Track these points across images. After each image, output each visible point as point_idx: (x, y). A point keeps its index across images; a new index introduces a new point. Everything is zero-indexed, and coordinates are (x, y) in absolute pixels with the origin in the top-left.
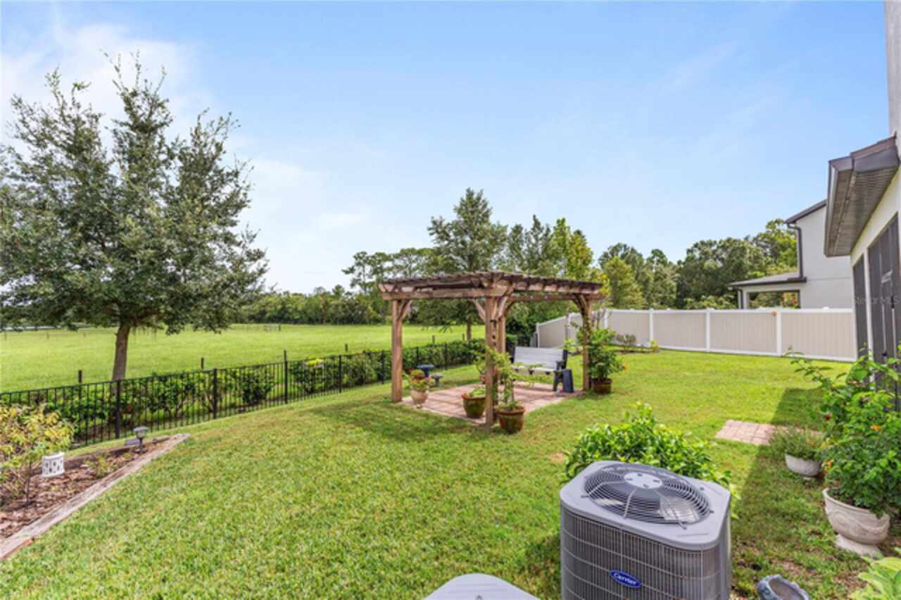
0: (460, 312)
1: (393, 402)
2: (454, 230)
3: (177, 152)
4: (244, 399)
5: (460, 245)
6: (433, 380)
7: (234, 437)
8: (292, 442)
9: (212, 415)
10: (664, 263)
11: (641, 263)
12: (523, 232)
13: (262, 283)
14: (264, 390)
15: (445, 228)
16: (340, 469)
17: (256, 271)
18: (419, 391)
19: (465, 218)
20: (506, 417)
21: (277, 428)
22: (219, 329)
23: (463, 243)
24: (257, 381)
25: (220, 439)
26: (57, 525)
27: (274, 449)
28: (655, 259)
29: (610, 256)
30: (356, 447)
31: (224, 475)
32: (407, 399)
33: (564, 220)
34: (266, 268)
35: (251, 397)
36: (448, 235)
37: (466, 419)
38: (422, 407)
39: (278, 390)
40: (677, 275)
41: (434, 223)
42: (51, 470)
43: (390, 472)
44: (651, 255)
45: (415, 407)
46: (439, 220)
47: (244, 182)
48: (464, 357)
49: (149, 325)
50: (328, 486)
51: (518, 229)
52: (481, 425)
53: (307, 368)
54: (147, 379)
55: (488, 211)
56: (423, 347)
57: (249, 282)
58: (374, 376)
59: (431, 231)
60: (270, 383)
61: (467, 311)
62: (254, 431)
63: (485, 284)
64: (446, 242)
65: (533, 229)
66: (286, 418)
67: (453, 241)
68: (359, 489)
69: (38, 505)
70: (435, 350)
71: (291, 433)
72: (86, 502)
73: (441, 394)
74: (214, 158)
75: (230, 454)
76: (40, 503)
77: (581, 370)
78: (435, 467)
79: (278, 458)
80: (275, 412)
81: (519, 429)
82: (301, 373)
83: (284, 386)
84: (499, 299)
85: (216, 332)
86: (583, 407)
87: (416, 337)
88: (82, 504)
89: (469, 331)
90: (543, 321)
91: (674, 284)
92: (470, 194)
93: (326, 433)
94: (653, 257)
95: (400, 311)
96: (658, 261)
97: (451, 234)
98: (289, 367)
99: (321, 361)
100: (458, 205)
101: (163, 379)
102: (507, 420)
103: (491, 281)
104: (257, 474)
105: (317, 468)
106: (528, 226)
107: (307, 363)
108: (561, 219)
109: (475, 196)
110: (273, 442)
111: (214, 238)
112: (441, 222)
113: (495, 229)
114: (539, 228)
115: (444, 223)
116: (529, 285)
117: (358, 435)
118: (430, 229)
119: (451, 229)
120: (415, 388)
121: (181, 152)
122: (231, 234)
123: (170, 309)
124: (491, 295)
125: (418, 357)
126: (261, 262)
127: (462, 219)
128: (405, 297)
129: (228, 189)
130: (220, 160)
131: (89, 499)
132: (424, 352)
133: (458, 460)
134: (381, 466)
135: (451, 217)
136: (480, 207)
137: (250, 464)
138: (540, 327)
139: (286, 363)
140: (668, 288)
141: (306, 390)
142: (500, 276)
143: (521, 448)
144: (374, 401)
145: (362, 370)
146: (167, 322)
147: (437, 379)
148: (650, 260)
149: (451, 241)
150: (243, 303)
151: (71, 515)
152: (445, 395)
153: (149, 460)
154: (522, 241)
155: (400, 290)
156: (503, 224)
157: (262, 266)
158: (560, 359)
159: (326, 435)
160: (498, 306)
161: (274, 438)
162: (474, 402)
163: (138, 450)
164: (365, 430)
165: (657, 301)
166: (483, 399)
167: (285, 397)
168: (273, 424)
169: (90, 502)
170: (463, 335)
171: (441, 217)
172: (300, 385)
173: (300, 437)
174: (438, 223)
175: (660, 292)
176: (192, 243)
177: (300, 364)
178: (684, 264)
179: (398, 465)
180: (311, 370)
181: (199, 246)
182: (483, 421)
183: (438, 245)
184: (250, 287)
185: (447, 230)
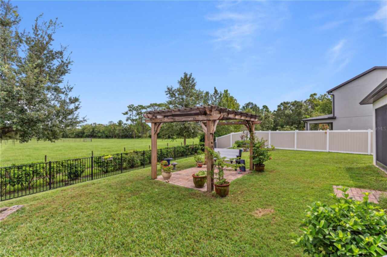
0: (181, 132)
1: (152, 179)
2: (178, 92)
3: (24, 39)
4: (68, 177)
5: (181, 100)
6: (173, 166)
7: (53, 206)
8: (91, 209)
9: (48, 187)
10: (268, 111)
11: (259, 111)
12: (210, 95)
13: (78, 114)
14: (79, 172)
15: (174, 91)
16: (123, 230)
17: (74, 108)
18: (167, 173)
19: (183, 86)
20: (220, 188)
21: (83, 198)
22: (54, 140)
23: (182, 99)
24: (76, 168)
25: (43, 208)
27: (79, 215)
28: (264, 110)
29: (245, 108)
30: (133, 211)
31: (38, 239)
32: (160, 178)
33: (227, 91)
34: (80, 106)
35: (72, 176)
36: (175, 95)
37: (196, 189)
38: (169, 182)
39: (88, 171)
40: (274, 117)
41: (168, 89)
43: (158, 231)
44: (262, 108)
45: (164, 181)
46: (171, 87)
47: (67, 60)
48: (183, 153)
49: (10, 137)
50: (115, 245)
51: (207, 93)
52: (204, 192)
53: (104, 160)
54: (10, 168)
55: (195, 84)
56: (164, 149)
57: (69, 114)
58: (139, 164)
59: (167, 93)
60: (83, 168)
61: (184, 132)
62: (68, 201)
63: (208, 113)
64: (174, 98)
65: (214, 94)
66: (89, 191)
67: (177, 98)
68: (137, 247)
70: (169, 150)
71: (92, 202)
73: (177, 174)
74: (47, 43)
75: (47, 220)
77: (249, 160)
78: (185, 225)
79: (80, 223)
80: (83, 186)
81: (227, 194)
82: (100, 162)
83: (91, 169)
84: (214, 121)
85: (52, 142)
86: (254, 180)
87: (162, 144)
89: (185, 141)
90: (219, 137)
91: (273, 120)
92: (186, 75)
93: (113, 201)
94: (263, 109)
95: (156, 129)
96: (266, 110)
97: (176, 94)
98: (94, 160)
99: (111, 156)
100: (180, 80)
101: (19, 168)
102: (221, 190)
103: (211, 111)
104: (63, 237)
105: (107, 230)
106: (212, 92)
107: (104, 158)
108: (226, 90)
109: (188, 76)
110: (79, 208)
111: (48, 89)
112: (172, 88)
113: (198, 92)
114: (217, 93)
115: (173, 89)
116: (228, 114)
117: (134, 202)
118: (166, 92)
119: (177, 92)
120: (165, 171)
121: (27, 39)
122: (59, 87)
123: (19, 128)
124: (210, 119)
125: (161, 153)
126: (77, 103)
127: (182, 87)
128: (159, 121)
129: (56, 63)
130: (51, 45)
132: (164, 151)
133: (199, 219)
134: (150, 226)
135: (176, 86)
136: (190, 82)
137: (60, 228)
138: (217, 139)
139: (92, 158)
140: (270, 122)
141: (104, 171)
142: (216, 108)
143: (233, 208)
144: (141, 178)
145: (133, 160)
146: (21, 136)
147: (174, 165)
148: (262, 110)
149: (176, 98)
150: (67, 126)
152: (180, 174)
154: (208, 99)
155: (156, 117)
156: (202, 90)
157: (77, 105)
158: (238, 154)
159: (114, 203)
160: (214, 125)
161: (80, 206)
162: (199, 179)
164: (137, 198)
165: (266, 128)
166: (205, 178)
167: (92, 176)
168: (80, 195)
170: (182, 143)
171: (172, 86)
172: (100, 168)
173: (97, 205)
174: (170, 89)
175: (267, 124)
176: (32, 90)
177: (100, 158)
178: (276, 112)
179: (161, 224)
180: (106, 161)
181: (38, 92)
182: (205, 189)
183: (170, 100)
184: (70, 117)
185: (174, 93)
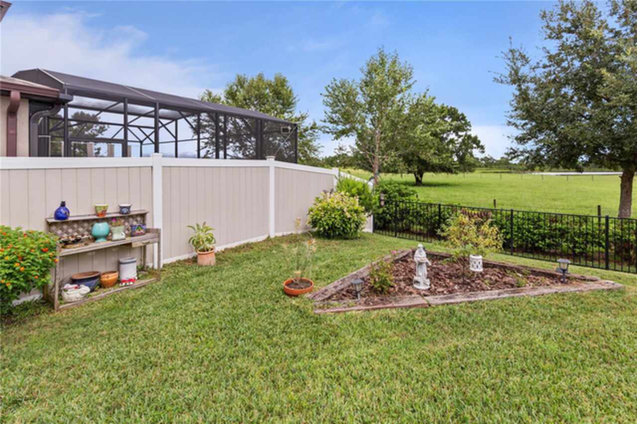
26: (448, 304)
42: (477, 267)
69: (469, 287)
72: (476, 299)
76: (472, 286)
88: (473, 299)
131: (480, 298)
151: (461, 303)
153: (554, 291)
163: (562, 280)
169: (480, 301)
